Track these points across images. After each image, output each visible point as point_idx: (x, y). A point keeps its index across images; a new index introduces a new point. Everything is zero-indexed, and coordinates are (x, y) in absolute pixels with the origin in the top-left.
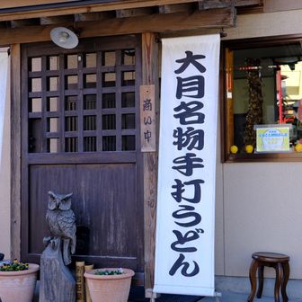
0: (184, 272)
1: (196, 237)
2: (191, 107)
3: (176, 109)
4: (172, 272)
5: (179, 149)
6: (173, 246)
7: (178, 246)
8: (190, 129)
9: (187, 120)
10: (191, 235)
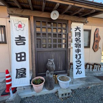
0: (79, 73)
2: (78, 39)
3: (75, 39)
4: (77, 74)
5: (76, 48)
7: (77, 68)
8: (78, 43)
9: (77, 41)
10: (79, 65)
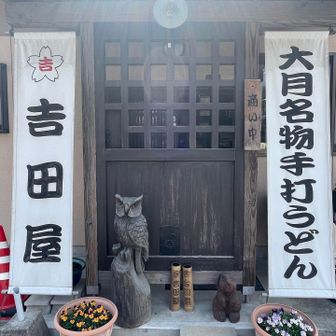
0: (300, 274)
1: (310, 238)
2: (299, 104)
3: (282, 107)
4: (288, 274)
5: (288, 147)
6: (286, 248)
7: (292, 248)
8: (297, 128)
9: (294, 118)
10: (305, 236)
